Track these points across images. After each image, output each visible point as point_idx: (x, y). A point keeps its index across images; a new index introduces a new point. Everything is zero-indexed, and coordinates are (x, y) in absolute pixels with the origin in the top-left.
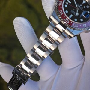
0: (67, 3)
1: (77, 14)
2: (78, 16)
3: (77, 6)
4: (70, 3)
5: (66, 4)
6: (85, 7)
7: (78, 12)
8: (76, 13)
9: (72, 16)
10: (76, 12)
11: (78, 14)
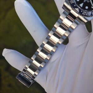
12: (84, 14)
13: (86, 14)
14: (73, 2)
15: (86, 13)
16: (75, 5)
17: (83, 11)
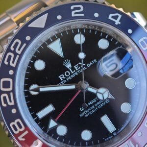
0: (52, 124)
1: (103, 94)
3: (73, 87)
4: (50, 108)
5: (55, 128)
6: (82, 55)
7: (97, 87)
8: (100, 96)
10: (94, 96)
11: (102, 90)
12: (15, 47)
13: (14, 52)
14: (73, 15)
15: (16, 54)
16: (59, 17)
17: (28, 43)
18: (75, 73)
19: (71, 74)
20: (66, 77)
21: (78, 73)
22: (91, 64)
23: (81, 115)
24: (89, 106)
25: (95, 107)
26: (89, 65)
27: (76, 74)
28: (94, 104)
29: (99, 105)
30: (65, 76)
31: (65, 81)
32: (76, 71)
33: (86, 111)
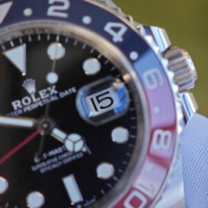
1: (74, 143)
2: (88, 142)
7: (68, 131)
9: (70, 183)
10: (59, 144)
11: (75, 137)
18: (38, 102)
19: (32, 103)
20: (24, 106)
21: (43, 103)
22: (67, 93)
23: (34, 169)
24: (49, 158)
25: (59, 160)
26: (62, 95)
27: (40, 104)
28: (57, 155)
29: (64, 158)
30: (22, 104)
31: (20, 112)
32: (41, 100)
33: (44, 164)
